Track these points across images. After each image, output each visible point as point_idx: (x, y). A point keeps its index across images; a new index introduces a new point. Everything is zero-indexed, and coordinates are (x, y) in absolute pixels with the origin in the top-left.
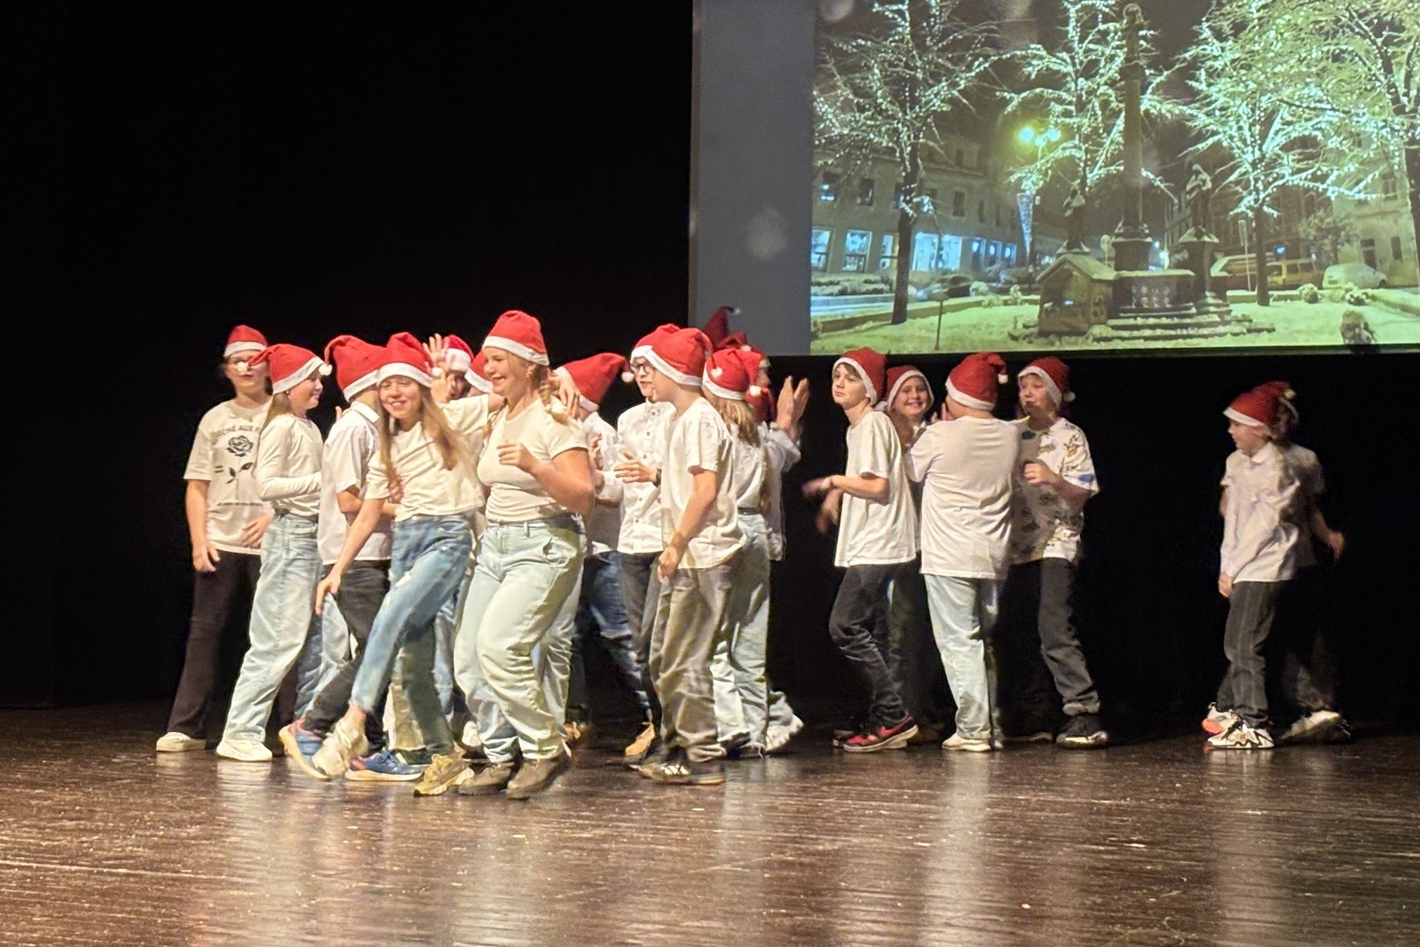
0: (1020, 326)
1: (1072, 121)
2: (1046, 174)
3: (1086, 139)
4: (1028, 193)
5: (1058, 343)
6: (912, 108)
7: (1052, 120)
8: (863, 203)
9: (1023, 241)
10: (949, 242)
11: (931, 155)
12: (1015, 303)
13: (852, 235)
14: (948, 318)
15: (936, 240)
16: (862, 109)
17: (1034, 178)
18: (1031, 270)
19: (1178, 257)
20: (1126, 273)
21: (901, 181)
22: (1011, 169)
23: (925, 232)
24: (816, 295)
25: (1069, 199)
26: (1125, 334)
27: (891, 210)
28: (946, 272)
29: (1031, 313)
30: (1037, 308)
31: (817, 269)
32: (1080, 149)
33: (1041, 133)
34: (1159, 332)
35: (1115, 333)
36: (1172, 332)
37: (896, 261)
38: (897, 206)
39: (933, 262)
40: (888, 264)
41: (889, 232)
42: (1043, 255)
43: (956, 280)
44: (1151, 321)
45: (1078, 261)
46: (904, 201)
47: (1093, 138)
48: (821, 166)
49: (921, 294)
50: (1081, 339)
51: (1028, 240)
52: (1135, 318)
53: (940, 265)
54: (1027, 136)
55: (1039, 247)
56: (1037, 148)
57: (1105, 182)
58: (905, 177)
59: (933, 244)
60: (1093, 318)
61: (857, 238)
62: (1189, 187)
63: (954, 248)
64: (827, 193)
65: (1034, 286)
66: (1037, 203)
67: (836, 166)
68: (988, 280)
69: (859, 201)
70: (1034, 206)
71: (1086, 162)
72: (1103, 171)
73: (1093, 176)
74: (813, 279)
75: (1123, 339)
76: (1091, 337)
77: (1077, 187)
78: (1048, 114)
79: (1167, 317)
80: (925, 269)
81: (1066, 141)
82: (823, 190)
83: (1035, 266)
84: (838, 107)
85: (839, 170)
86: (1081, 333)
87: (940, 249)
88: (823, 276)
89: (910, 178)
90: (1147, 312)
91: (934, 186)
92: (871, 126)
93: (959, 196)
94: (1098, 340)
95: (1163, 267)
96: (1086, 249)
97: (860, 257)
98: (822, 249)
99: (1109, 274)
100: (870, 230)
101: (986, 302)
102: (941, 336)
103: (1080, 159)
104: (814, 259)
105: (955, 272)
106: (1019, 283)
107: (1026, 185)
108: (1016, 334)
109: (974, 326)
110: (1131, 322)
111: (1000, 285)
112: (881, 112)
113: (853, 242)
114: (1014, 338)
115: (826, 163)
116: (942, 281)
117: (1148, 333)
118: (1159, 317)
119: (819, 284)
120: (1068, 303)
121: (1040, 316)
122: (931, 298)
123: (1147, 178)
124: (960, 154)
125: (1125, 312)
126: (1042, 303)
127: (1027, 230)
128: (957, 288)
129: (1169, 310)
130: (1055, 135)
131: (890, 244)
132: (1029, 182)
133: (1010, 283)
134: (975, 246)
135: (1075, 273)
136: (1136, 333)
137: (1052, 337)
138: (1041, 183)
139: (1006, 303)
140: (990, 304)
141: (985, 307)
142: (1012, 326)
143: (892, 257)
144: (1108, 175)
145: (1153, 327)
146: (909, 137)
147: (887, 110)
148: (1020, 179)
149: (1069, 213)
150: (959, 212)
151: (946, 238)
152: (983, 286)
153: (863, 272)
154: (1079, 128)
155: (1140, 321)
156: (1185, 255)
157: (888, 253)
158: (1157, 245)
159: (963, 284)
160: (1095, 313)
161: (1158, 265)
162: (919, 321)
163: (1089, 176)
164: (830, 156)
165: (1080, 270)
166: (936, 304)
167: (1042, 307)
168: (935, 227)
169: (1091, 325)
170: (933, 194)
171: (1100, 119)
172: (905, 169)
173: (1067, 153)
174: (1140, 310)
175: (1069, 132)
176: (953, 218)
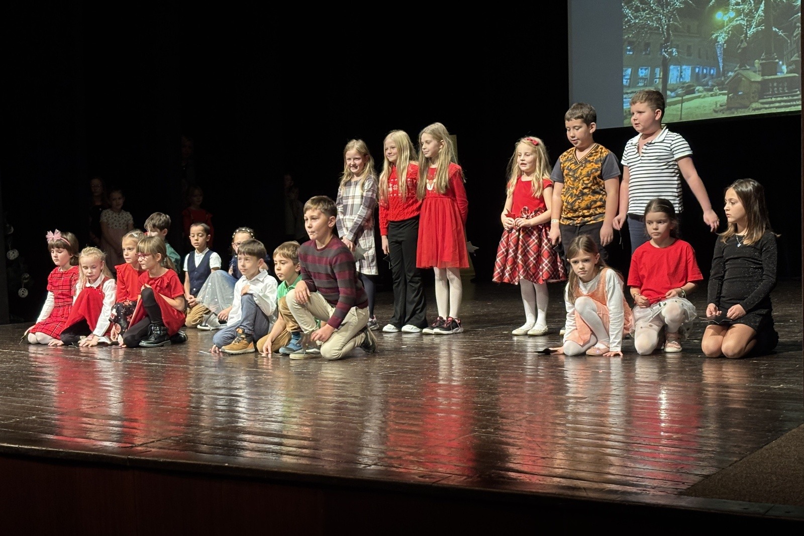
0: (718, 106)
1: (740, 7)
2: (729, 34)
3: (746, 15)
4: (721, 43)
5: (736, 113)
6: (667, 7)
7: (731, 7)
8: (646, 54)
9: (719, 66)
10: (685, 69)
11: (676, 29)
12: (716, 95)
13: (641, 69)
14: (685, 105)
15: (679, 69)
16: (644, 10)
17: (723, 36)
18: (723, 79)
19: (791, 67)
20: (767, 77)
21: (662, 42)
22: (713, 32)
23: (674, 65)
24: (626, 98)
25: (739, 44)
26: (767, 106)
27: (659, 56)
28: (684, 83)
29: (723, 99)
30: (726, 97)
31: (626, 86)
32: (744, 20)
33: (726, 14)
34: (782, 104)
35: (762, 106)
36: (789, 104)
37: (661, 80)
38: (661, 54)
39: (678, 79)
40: (657, 82)
41: (657, 66)
42: (728, 72)
43: (689, 86)
44: (779, 99)
45: (745, 73)
46: (665, 51)
47: (750, 15)
48: (626, 38)
49: (673, 94)
50: (746, 110)
51: (721, 65)
52: (771, 98)
53: (681, 80)
54: (720, 16)
55: (726, 68)
56: (724, 21)
57: (755, 34)
58: (665, 40)
59: (678, 71)
60: (752, 99)
61: (643, 71)
62: (795, 34)
63: (687, 71)
64: (630, 51)
65: (724, 86)
66: (725, 47)
67: (633, 38)
68: (703, 86)
69: (644, 53)
70: (724, 49)
71: (747, 26)
72: (755, 30)
73: (750, 33)
74: (624, 91)
75: (766, 108)
76: (751, 109)
77: (743, 38)
78: (728, 5)
79: (786, 97)
80: (675, 83)
81: (737, 17)
82: (627, 49)
83: (725, 77)
84: (634, 10)
85: (635, 39)
86: (746, 107)
87: (681, 72)
88: (628, 90)
89: (667, 41)
90: (776, 95)
91: (678, 43)
92: (647, 18)
93: (689, 47)
94: (755, 110)
95: (784, 73)
96: (748, 67)
97: (645, 79)
98: (628, 77)
99: (759, 78)
100: (649, 66)
101: (703, 96)
102: (683, 113)
103: (744, 25)
104: (625, 81)
105: (688, 83)
106: (718, 85)
107: (720, 39)
108: (717, 110)
109: (697, 107)
110: (770, 100)
111: (709, 87)
112: (653, 10)
113: (642, 73)
114: (716, 111)
115: (629, 37)
116: (682, 87)
117: (777, 105)
118: (783, 97)
119: (627, 93)
120: (740, 93)
121: (727, 100)
122: (678, 96)
123: (775, 31)
124: (689, 27)
125: (767, 95)
126: (728, 94)
127: (720, 60)
128: (689, 90)
129: (787, 93)
130: (732, 14)
131: (658, 72)
132: (721, 38)
133: (715, 86)
134: (697, 70)
135: (743, 79)
136: (772, 105)
137: (733, 110)
138: (727, 37)
139: (712, 96)
140: (704, 97)
141: (702, 98)
142: (715, 106)
143: (659, 78)
144: (757, 31)
145: (780, 102)
146: (666, 21)
147: (655, 9)
148: (717, 37)
149: (740, 51)
150: (689, 55)
151: (684, 67)
152: (701, 88)
153: (646, 86)
154: (743, 10)
155: (774, 99)
156: (794, 66)
157: (658, 76)
158: (781, 63)
159: (692, 88)
160: (753, 97)
161: (782, 72)
162: (672, 107)
163: (749, 32)
164: (630, 33)
165: (745, 78)
166: (680, 98)
167: (728, 96)
168: (679, 62)
169: (751, 103)
170: (677, 47)
171: (753, 5)
172: (664, 37)
173: (738, 22)
174: (774, 95)
175: (739, 13)
176: (687, 58)
